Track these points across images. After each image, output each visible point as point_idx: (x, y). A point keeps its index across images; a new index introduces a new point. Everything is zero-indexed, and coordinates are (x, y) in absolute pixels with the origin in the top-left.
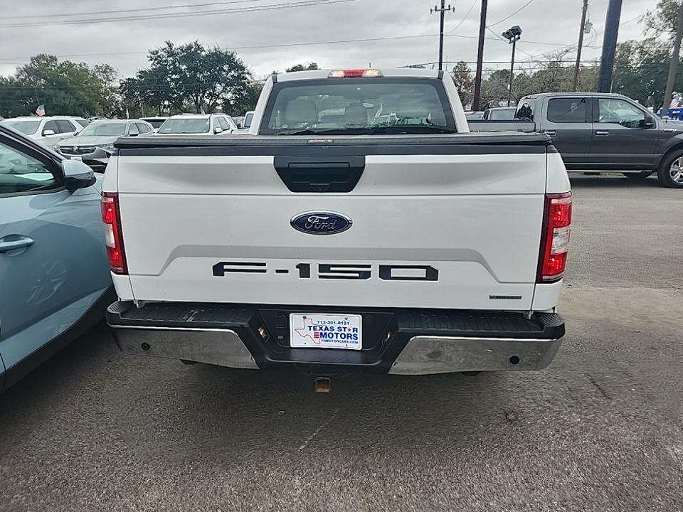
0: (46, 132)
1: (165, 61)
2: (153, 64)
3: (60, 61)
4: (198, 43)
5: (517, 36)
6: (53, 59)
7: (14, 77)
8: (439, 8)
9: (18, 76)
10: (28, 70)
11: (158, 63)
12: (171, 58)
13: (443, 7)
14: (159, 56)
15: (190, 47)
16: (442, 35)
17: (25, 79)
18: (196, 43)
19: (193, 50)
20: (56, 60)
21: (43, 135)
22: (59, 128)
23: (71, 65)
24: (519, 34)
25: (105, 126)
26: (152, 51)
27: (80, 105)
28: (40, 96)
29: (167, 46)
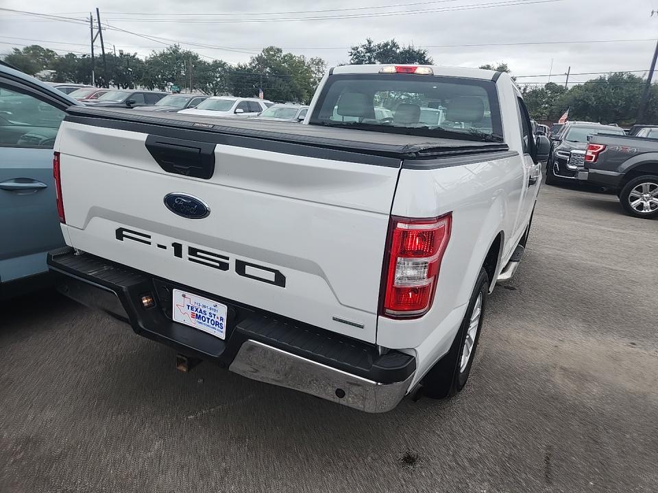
0: (238, 110)
1: (362, 57)
2: (352, 59)
3: (284, 53)
4: (395, 41)
6: (279, 51)
7: (248, 65)
9: (250, 64)
10: (259, 59)
11: (356, 58)
12: (368, 54)
14: (358, 52)
15: (386, 45)
17: (256, 67)
18: (393, 42)
19: (389, 47)
20: (281, 52)
21: (235, 113)
22: (249, 108)
23: (291, 57)
25: (281, 109)
26: (355, 46)
27: (292, 92)
28: (264, 82)
29: (367, 43)
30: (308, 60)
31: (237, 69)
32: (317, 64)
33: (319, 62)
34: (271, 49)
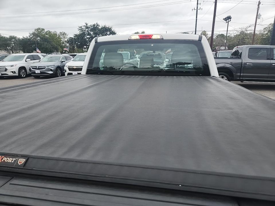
0: (27, 60)
1: (84, 31)
2: (80, 32)
3: (46, 30)
4: (98, 23)
5: (229, 20)
6: (43, 29)
7: (28, 37)
8: (196, 8)
11: (82, 31)
12: (87, 29)
13: (197, 8)
14: (82, 29)
15: (94, 25)
16: (196, 20)
19: (95, 26)
22: (33, 58)
23: (50, 32)
24: (230, 19)
25: (51, 57)
26: (80, 26)
27: (53, 48)
28: (38, 44)
29: (86, 24)
30: (58, 33)
31: (23, 39)
32: (63, 35)
33: (64, 34)
34: (39, 29)
